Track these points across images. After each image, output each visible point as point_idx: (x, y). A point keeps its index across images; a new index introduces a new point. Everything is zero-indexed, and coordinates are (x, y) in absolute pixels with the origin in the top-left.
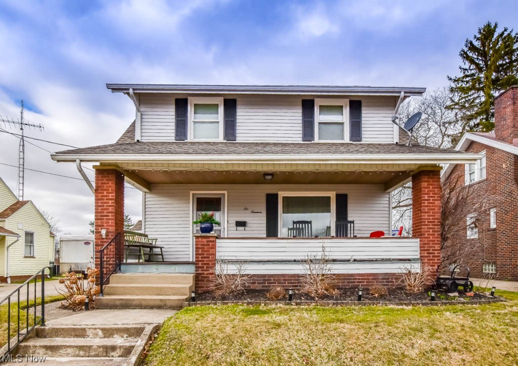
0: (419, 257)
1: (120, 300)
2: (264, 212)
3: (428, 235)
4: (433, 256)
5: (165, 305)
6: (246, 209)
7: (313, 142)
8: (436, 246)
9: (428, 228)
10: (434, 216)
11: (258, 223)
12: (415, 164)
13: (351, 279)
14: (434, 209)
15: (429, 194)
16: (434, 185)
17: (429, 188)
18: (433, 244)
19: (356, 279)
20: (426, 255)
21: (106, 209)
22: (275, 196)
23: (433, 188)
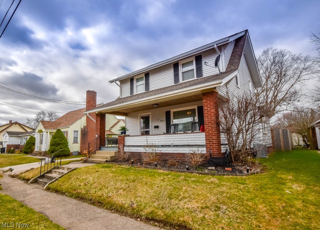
0: (205, 144)
2: (165, 120)
3: (208, 130)
4: (212, 143)
6: (158, 120)
7: (179, 83)
8: (214, 137)
9: (208, 126)
10: (211, 118)
11: (163, 126)
12: (200, 90)
13: (172, 156)
14: (211, 115)
15: (208, 106)
16: (210, 100)
17: (207, 102)
18: (212, 136)
19: (174, 156)
20: (208, 142)
22: (169, 112)
23: (209, 102)
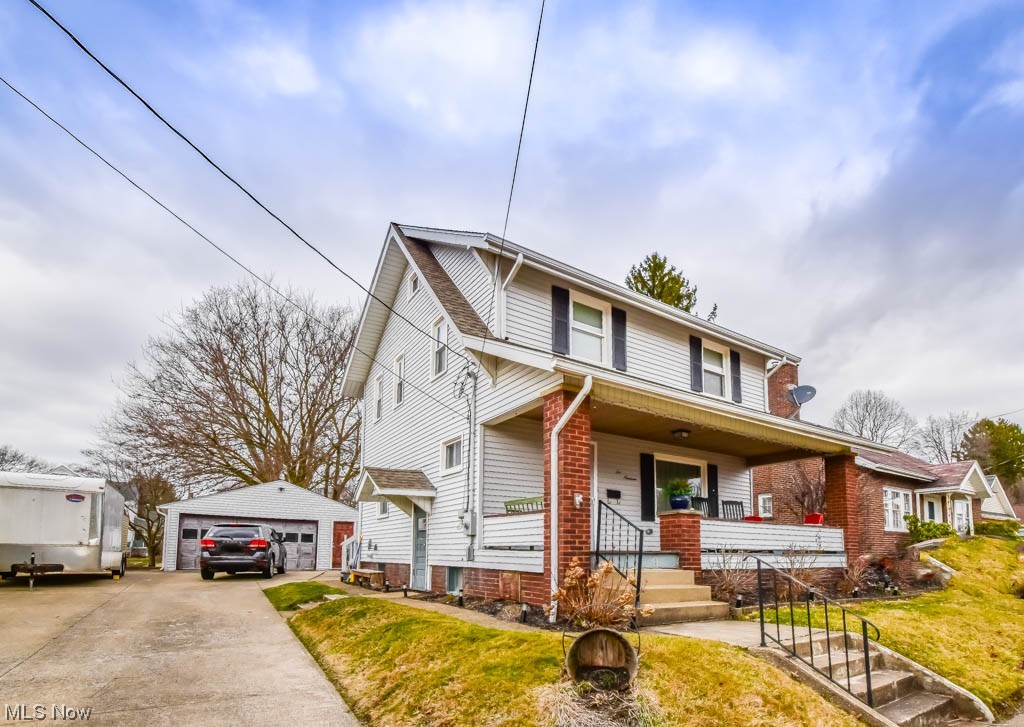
0: (844, 549)
1: (667, 610)
2: (638, 479)
3: (851, 525)
5: (711, 615)
6: (618, 472)
9: (851, 518)
10: (854, 505)
11: (632, 494)
14: (854, 498)
21: (578, 460)
